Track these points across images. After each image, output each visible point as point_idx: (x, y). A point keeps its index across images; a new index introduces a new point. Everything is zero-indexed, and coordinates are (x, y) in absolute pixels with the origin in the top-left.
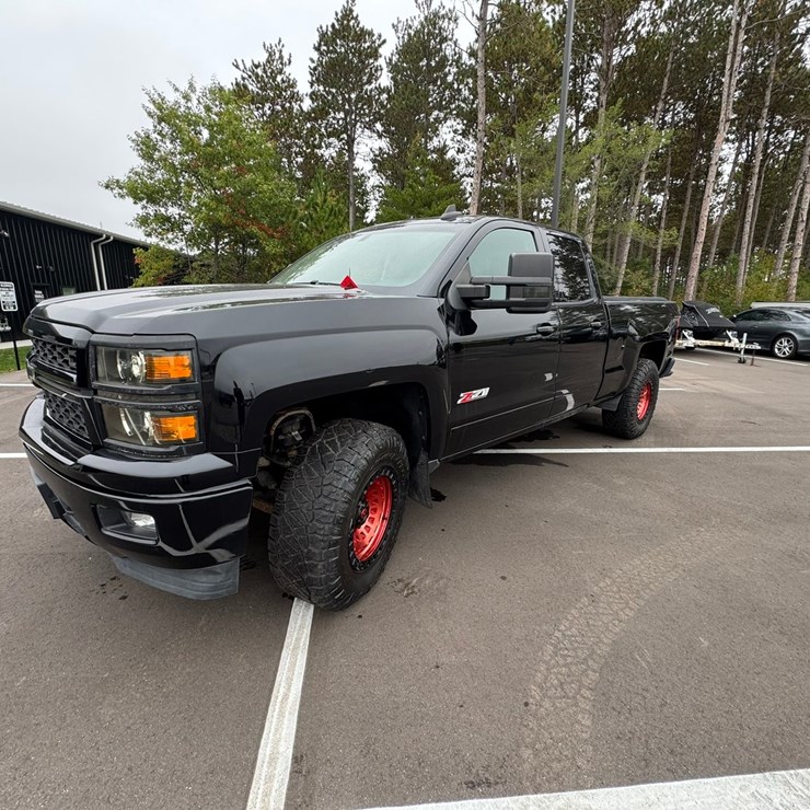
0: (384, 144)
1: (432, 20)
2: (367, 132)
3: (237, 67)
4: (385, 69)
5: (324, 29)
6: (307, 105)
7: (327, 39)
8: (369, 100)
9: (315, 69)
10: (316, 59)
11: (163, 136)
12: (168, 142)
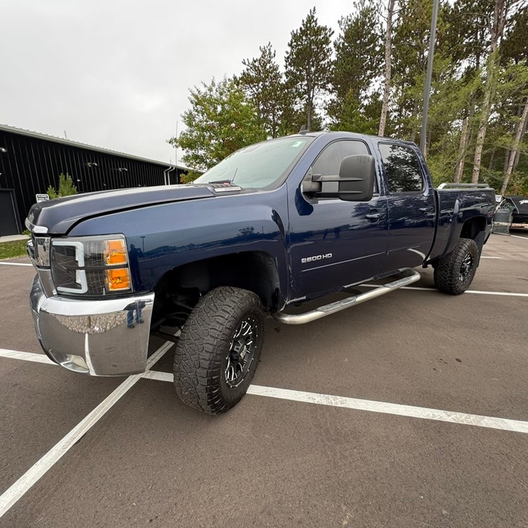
0: (333, 96)
1: (366, 13)
2: (322, 90)
3: (244, 63)
4: (334, 49)
5: (295, 32)
6: (284, 80)
7: (296, 37)
8: (324, 70)
9: (288, 58)
10: (289, 51)
11: (198, 112)
12: (200, 115)
